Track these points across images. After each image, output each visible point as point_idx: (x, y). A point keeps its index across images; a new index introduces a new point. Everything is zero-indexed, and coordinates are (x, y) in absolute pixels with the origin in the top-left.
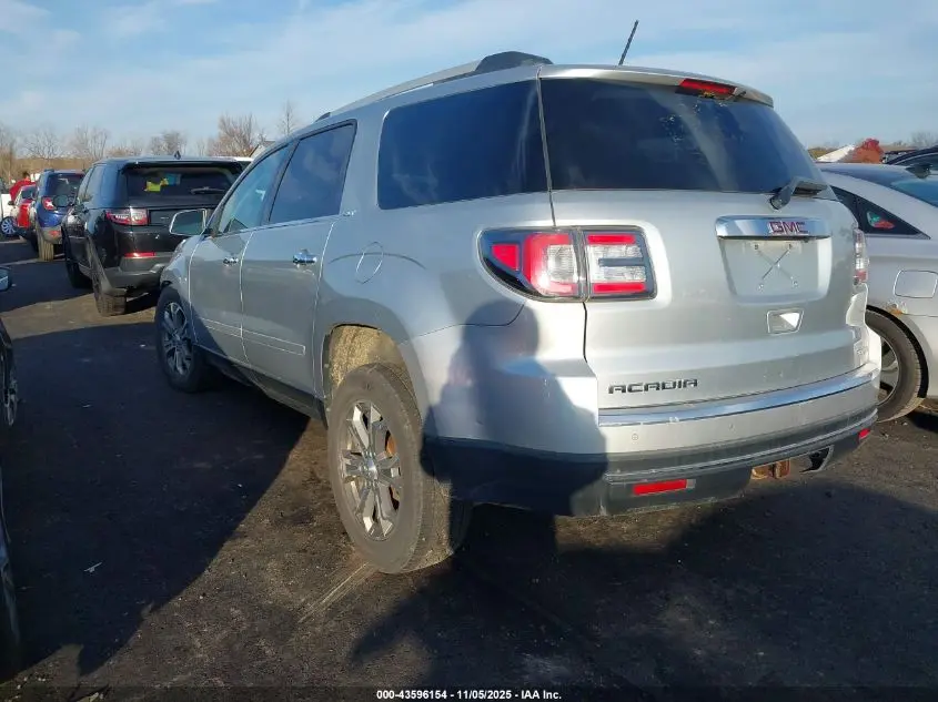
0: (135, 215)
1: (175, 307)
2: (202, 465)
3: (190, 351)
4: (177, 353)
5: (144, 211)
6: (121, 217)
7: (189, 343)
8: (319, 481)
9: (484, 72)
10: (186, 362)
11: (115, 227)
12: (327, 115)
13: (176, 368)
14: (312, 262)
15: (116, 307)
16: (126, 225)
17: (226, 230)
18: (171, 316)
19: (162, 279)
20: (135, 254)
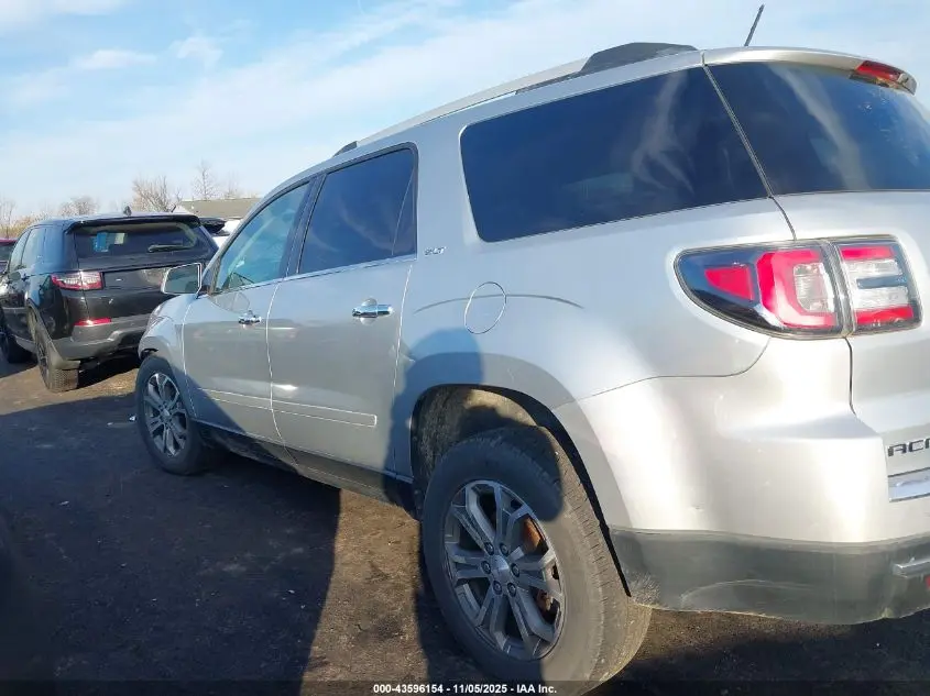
0: (85, 278)
1: (162, 378)
2: (232, 567)
3: (184, 426)
4: (167, 431)
5: (97, 273)
6: (71, 281)
7: (182, 419)
8: (386, 577)
9: (597, 70)
10: (178, 440)
11: (64, 293)
12: (353, 145)
13: (166, 449)
14: (387, 313)
15: (67, 382)
16: (75, 289)
17: (226, 285)
18: (156, 388)
19: (142, 347)
20: (89, 322)
